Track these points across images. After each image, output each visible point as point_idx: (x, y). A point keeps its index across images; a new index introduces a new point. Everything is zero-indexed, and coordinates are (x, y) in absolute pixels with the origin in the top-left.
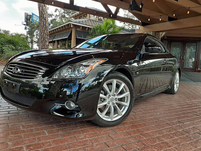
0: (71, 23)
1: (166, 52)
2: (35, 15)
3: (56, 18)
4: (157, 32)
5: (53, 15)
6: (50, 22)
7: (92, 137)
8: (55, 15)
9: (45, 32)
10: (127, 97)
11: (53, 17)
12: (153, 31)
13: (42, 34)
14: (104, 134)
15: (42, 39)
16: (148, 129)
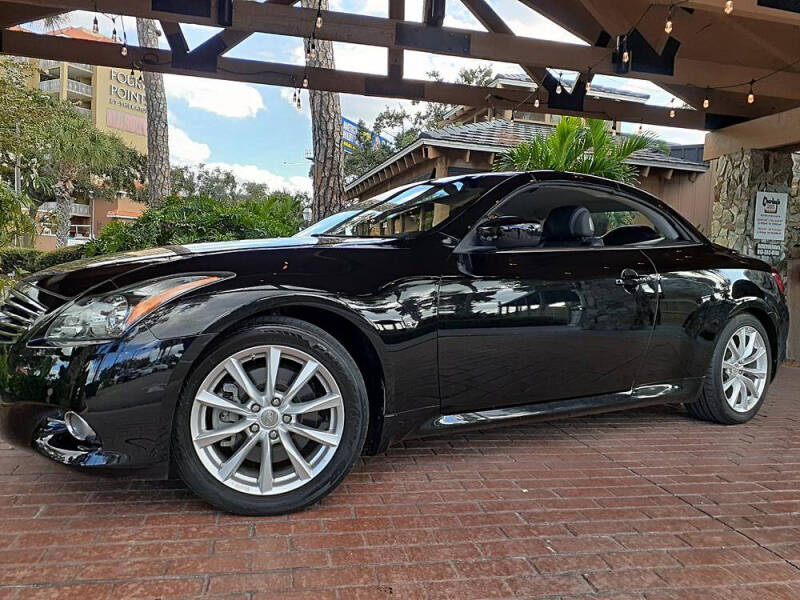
0: (426, 142)
1: (681, 238)
2: (348, 121)
3: (417, 126)
4: (774, 150)
5: (408, 117)
6: (394, 142)
8: (414, 117)
9: (331, 182)
11: (408, 125)
12: (753, 150)
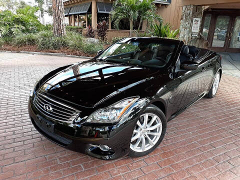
4: (199, 5)
7: (125, 172)
9: (60, 8)
10: (159, 128)
12: (194, 5)
13: (56, 11)
14: (136, 167)
15: (57, 17)
16: (178, 159)
